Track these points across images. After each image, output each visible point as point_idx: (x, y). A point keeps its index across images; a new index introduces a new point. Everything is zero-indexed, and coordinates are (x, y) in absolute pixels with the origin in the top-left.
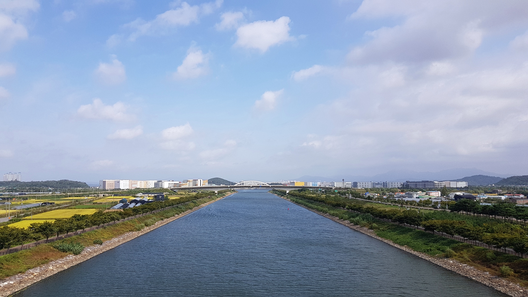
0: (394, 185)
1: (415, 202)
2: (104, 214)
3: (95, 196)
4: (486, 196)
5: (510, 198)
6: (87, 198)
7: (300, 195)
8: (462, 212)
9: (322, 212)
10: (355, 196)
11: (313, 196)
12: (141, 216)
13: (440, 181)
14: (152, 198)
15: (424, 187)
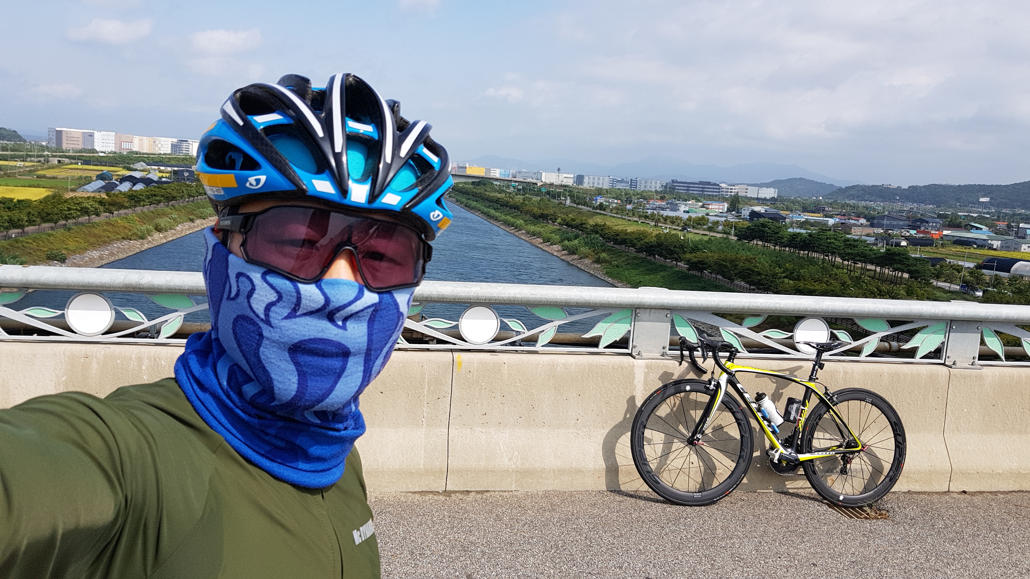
0: (649, 185)
1: (681, 219)
2: (65, 202)
3: (39, 161)
4: (804, 217)
5: (842, 223)
6: (22, 163)
7: (476, 193)
8: (755, 243)
9: (513, 228)
10: (577, 201)
11: (499, 196)
12: (145, 209)
13: (731, 183)
14: (168, 175)
15: (701, 193)
